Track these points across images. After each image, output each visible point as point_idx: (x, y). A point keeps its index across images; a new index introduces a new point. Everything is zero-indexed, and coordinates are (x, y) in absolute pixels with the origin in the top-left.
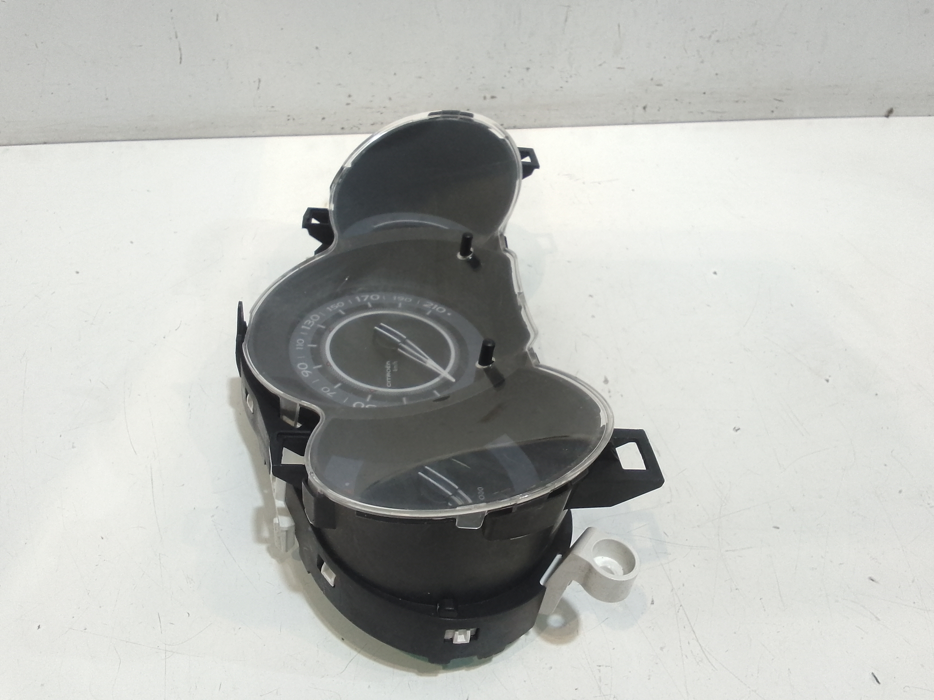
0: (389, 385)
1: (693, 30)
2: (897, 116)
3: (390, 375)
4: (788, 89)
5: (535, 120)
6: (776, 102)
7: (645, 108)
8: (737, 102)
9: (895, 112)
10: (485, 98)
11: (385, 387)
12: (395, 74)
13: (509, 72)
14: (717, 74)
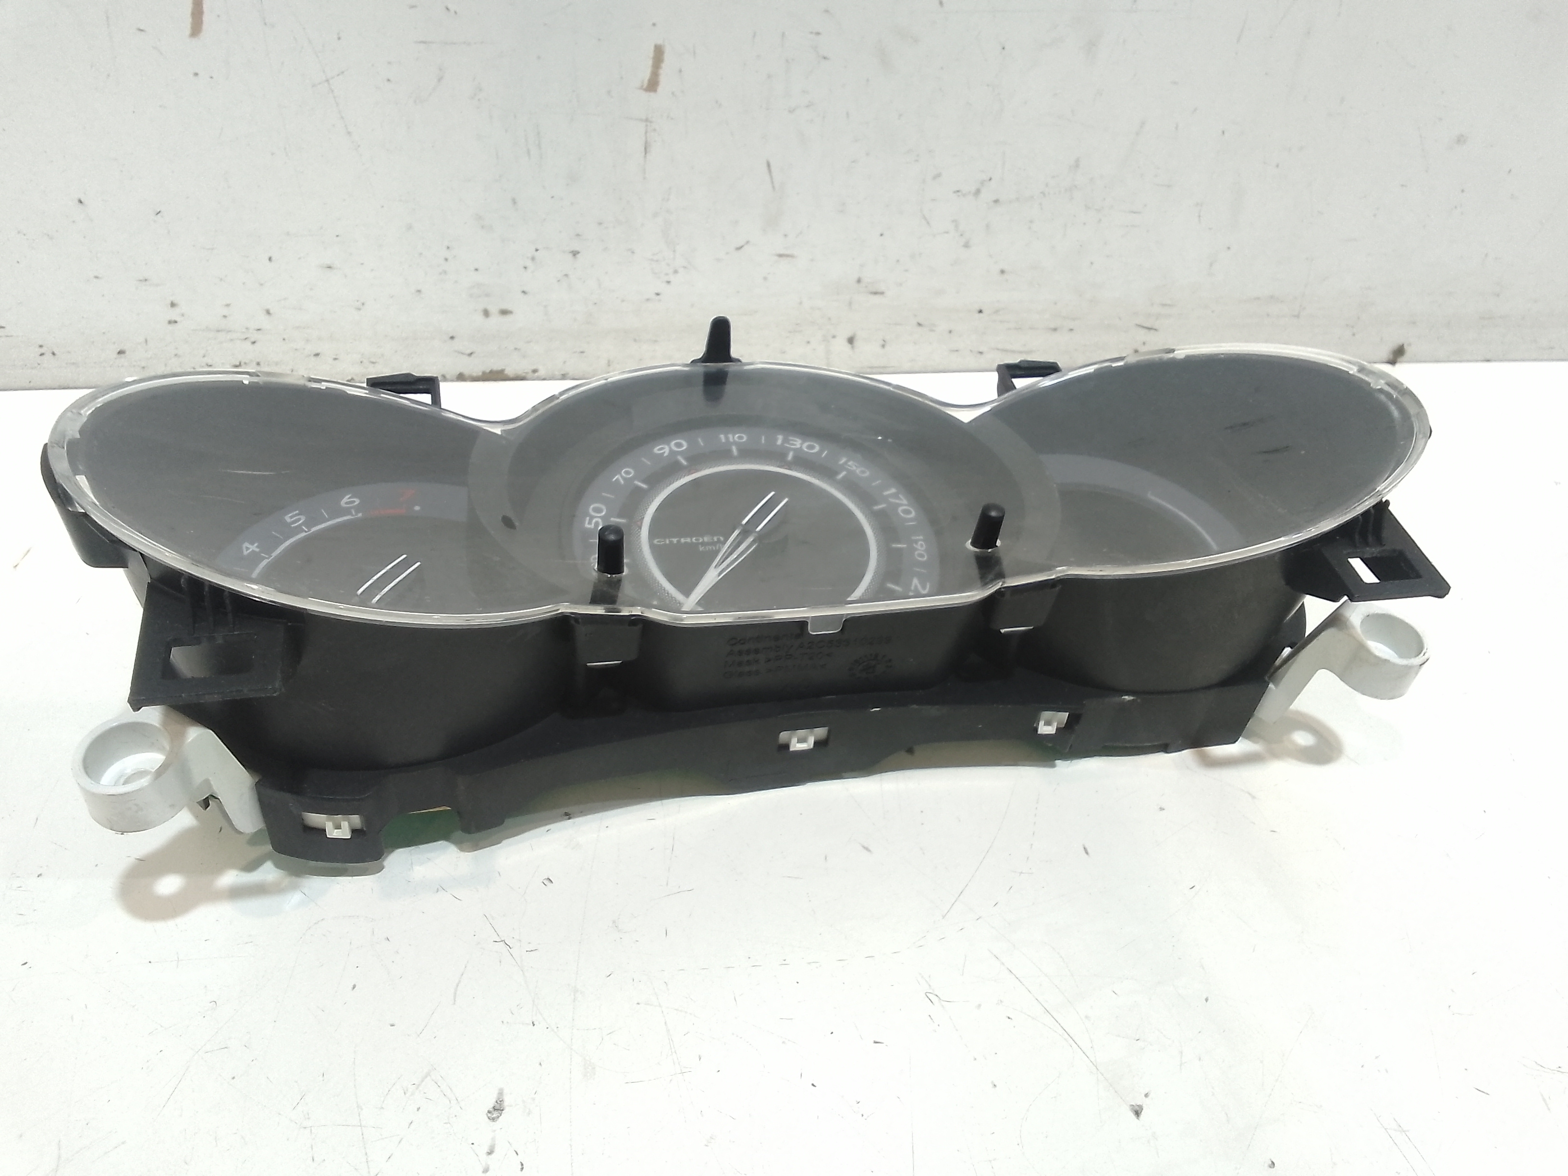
1: (938, 176)
2: (1414, 361)
4: (1164, 305)
6: (1143, 332)
7: (851, 341)
8: (1054, 330)
9: (1408, 355)
10: (486, 313)
12: (270, 259)
13: (533, 259)
14: (1002, 272)
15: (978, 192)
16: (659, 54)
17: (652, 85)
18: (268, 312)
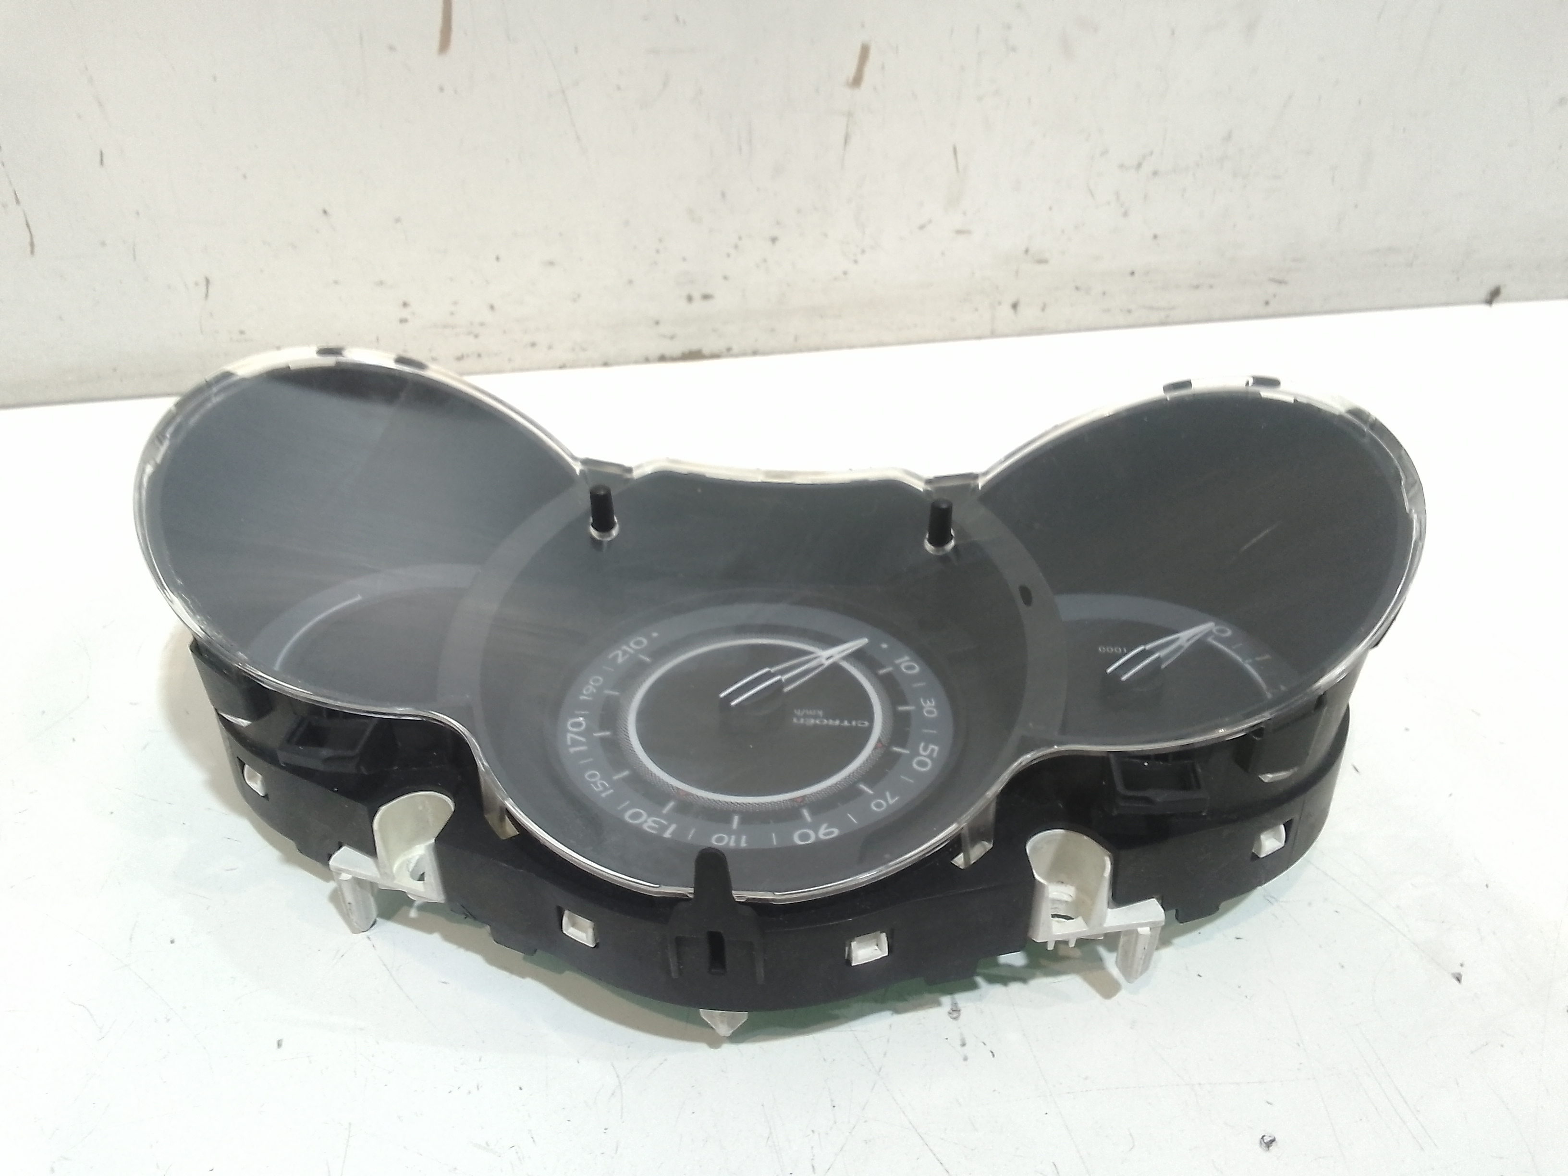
2: (1509, 299)
5: (796, 338)
6: (1274, 285)
8: (1197, 287)
9: (1504, 293)
10: (690, 299)
12: (498, 259)
13: (736, 247)
14: (1155, 237)
15: (1139, 165)
16: (865, 52)
17: (857, 81)
18: (492, 307)
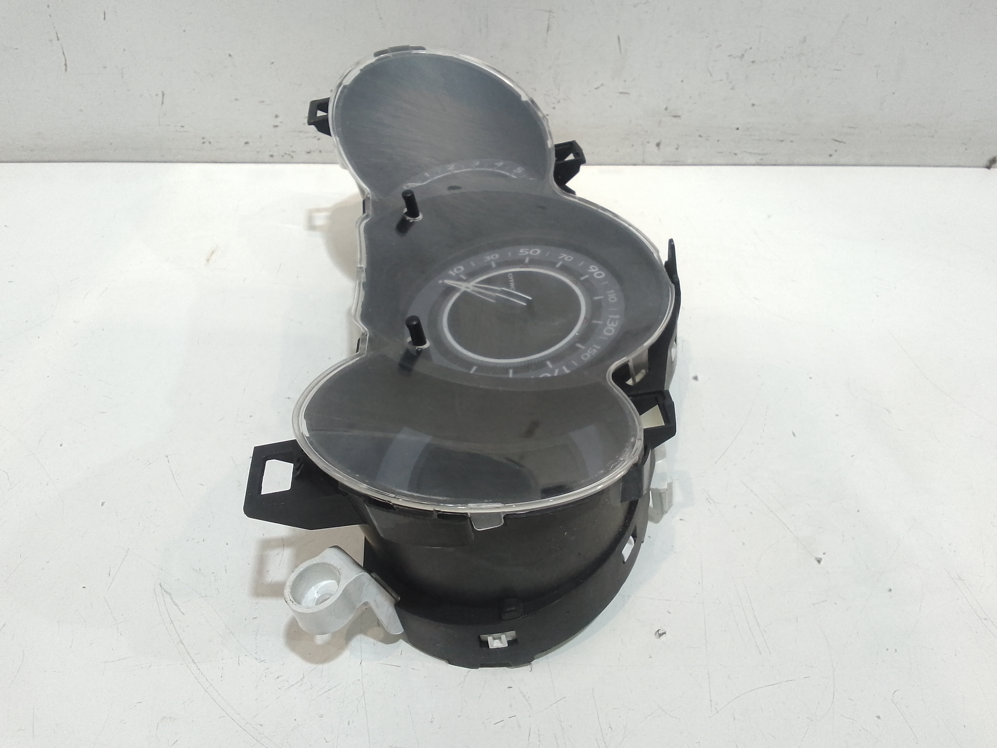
0: (510, 275)
3: (510, 285)
7: (658, 145)
11: (513, 273)
